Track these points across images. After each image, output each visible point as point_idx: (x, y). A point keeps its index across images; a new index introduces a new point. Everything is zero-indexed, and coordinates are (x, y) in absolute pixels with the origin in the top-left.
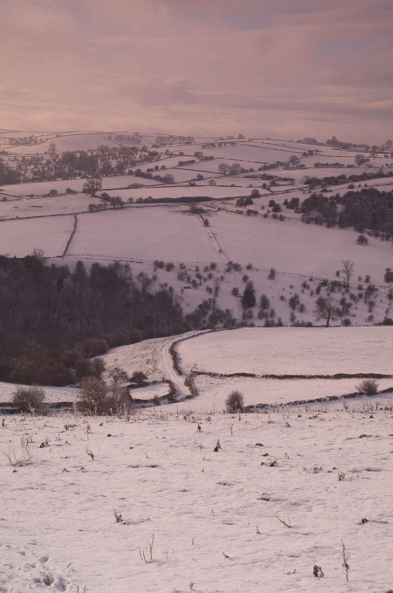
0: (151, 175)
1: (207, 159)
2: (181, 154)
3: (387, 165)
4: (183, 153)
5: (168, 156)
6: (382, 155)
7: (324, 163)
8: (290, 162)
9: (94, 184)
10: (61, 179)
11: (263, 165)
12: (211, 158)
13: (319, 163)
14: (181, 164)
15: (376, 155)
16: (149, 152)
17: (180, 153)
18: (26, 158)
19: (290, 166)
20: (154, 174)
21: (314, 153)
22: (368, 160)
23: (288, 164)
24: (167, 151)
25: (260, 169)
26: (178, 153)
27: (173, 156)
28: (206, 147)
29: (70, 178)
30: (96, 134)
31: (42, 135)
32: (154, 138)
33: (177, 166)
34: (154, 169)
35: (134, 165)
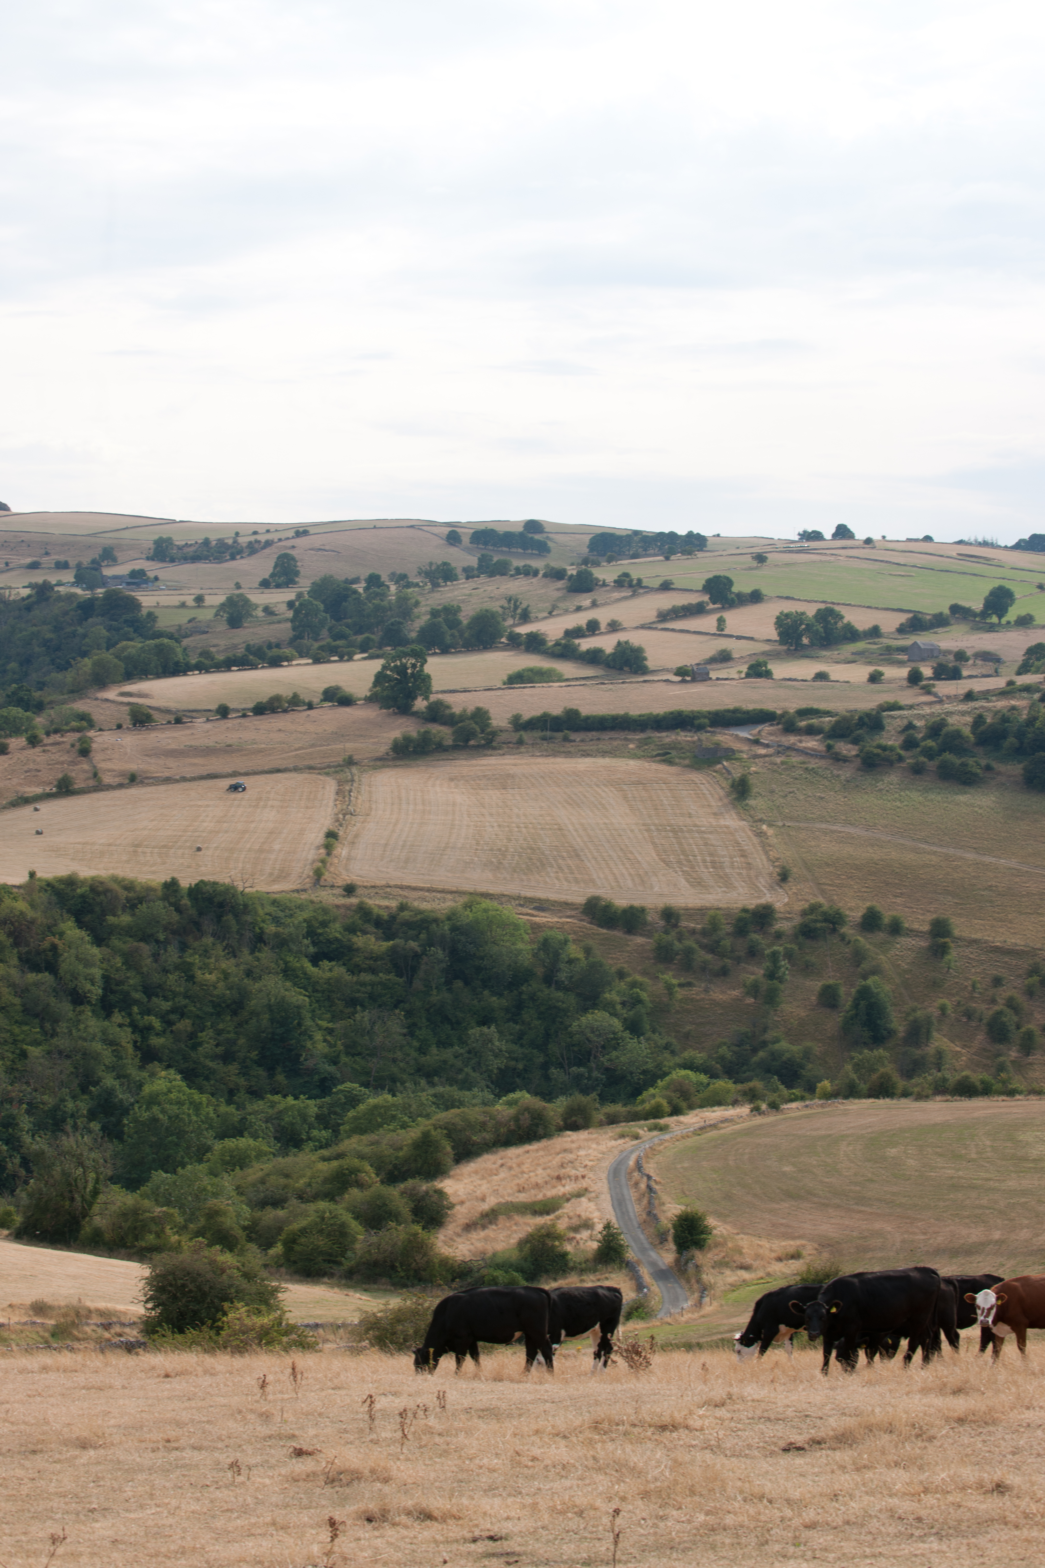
0: (578, 648)
1: (745, 599)
2: (666, 587)
4: (672, 583)
5: (627, 592)
8: (988, 606)
9: (406, 675)
10: (308, 661)
11: (910, 616)
12: (756, 597)
14: (666, 615)
17: (664, 582)
18: (207, 598)
19: (989, 620)
20: (585, 644)
23: (984, 615)
24: (625, 576)
25: (902, 631)
26: (656, 583)
27: (641, 591)
29: (336, 658)
30: (412, 527)
31: (255, 533)
32: (587, 539)
33: (654, 623)
34: (585, 628)
35: (525, 617)
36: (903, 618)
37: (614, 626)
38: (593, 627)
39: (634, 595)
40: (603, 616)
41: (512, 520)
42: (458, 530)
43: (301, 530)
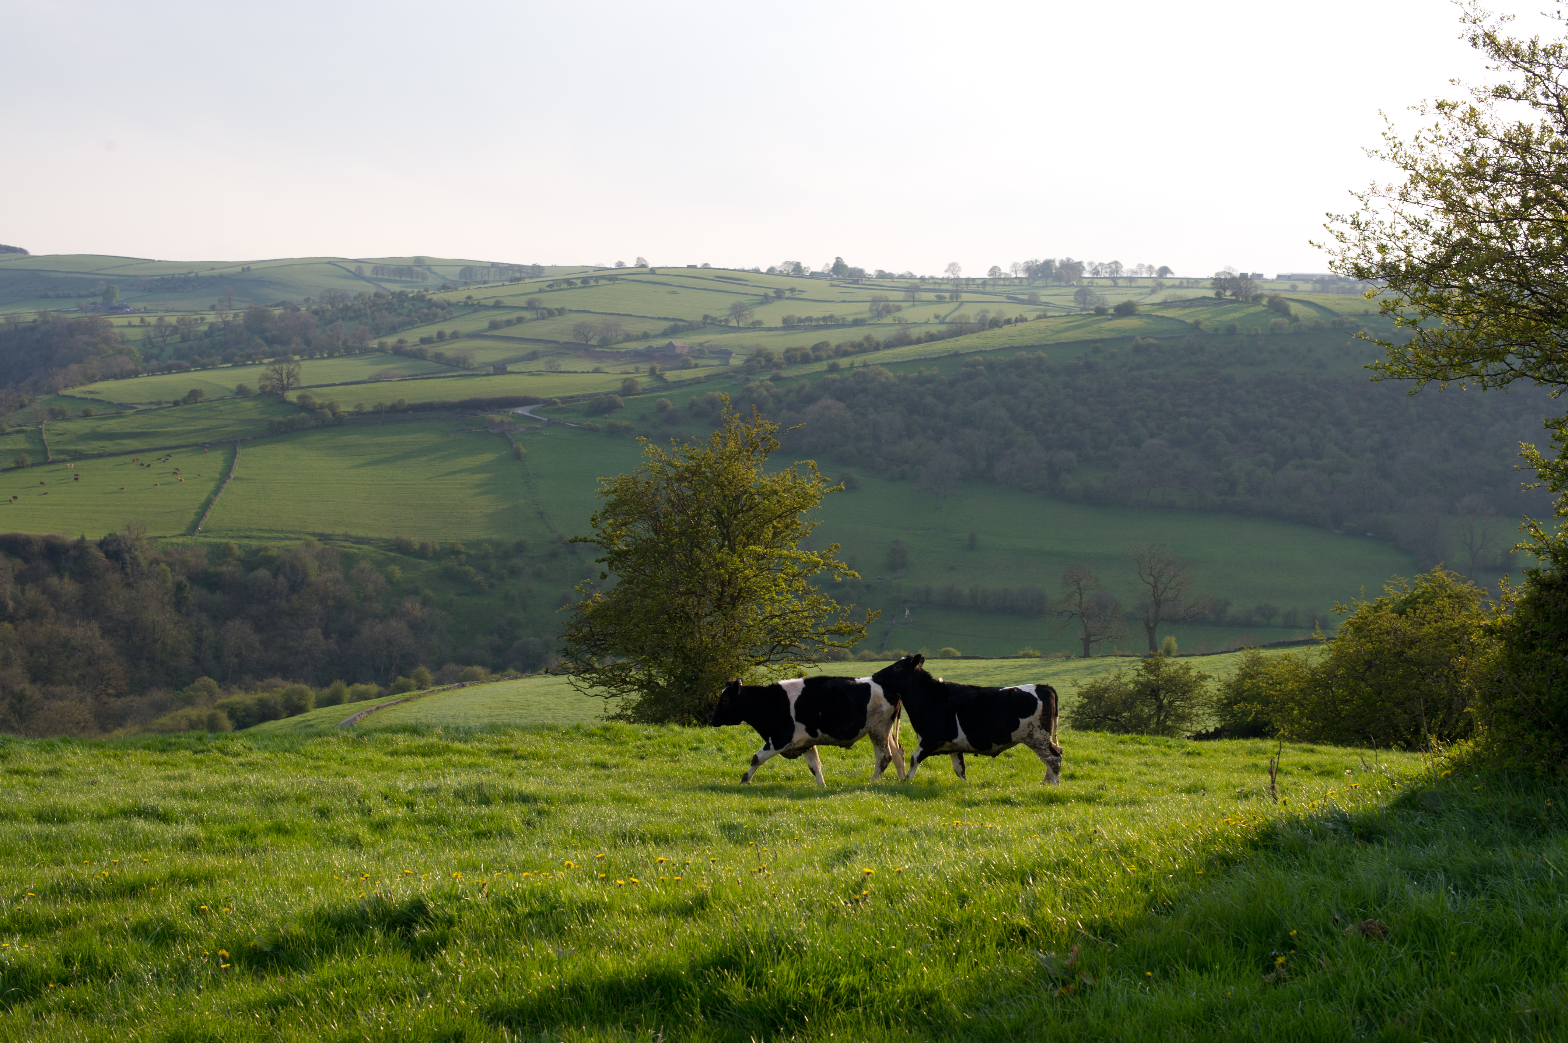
0: (427, 352)
1: (551, 313)
2: (498, 305)
3: (937, 317)
4: (502, 302)
5: (469, 310)
6: (931, 296)
7: (803, 317)
8: (731, 315)
9: (281, 375)
10: (230, 365)
11: (672, 323)
12: (561, 311)
13: (793, 316)
14: (495, 326)
15: (917, 296)
17: (497, 301)
18: (166, 318)
19: (731, 324)
20: (435, 349)
21: (788, 294)
22: (899, 309)
23: (726, 321)
25: (665, 334)
26: (491, 303)
27: (480, 309)
28: (555, 288)
29: (250, 362)
30: (329, 263)
31: (212, 269)
32: (459, 269)
33: (486, 331)
34: (435, 336)
35: (393, 330)
36: (667, 324)
37: (455, 336)
38: (441, 336)
39: (476, 311)
40: (448, 328)
41: (405, 256)
42: (362, 265)
43: (246, 267)
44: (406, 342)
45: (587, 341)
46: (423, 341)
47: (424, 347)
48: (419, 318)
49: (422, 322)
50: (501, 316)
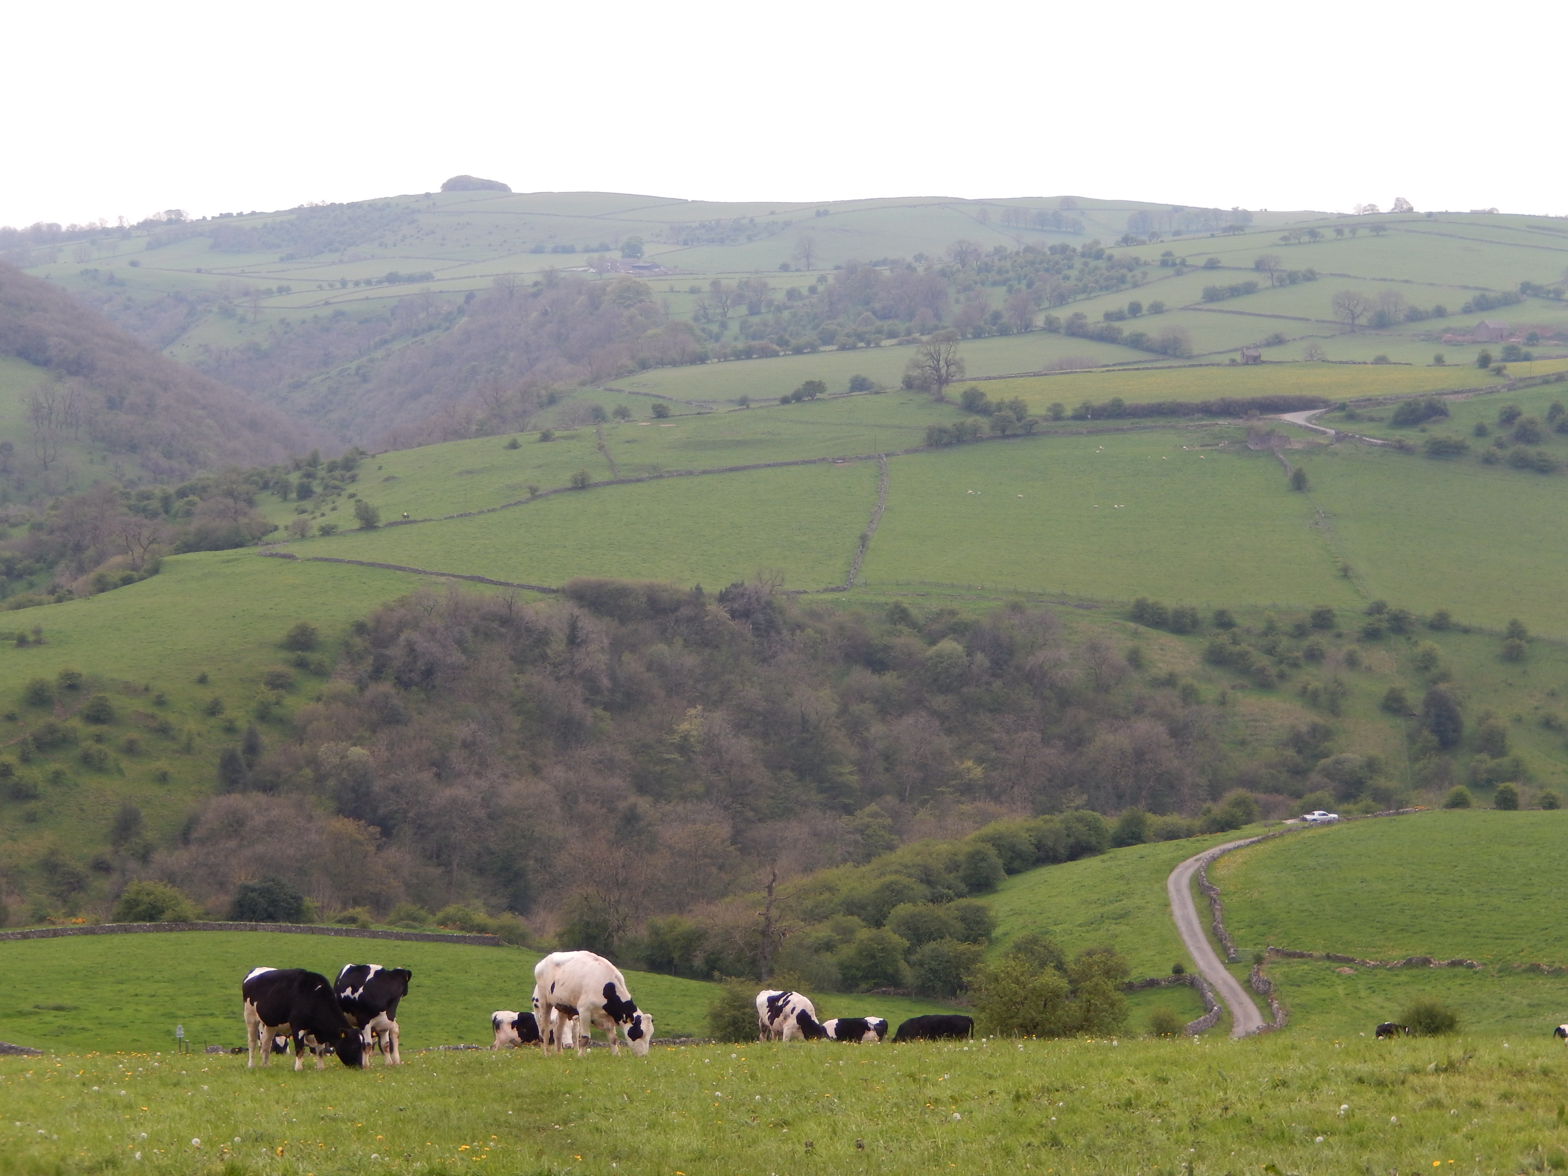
0: (1120, 331)
1: (1293, 278)
2: (1212, 265)
4: (1219, 262)
5: (1170, 271)
8: (1564, 283)
9: (938, 361)
11: (1478, 293)
12: (1310, 276)
14: (1212, 295)
16: (1110, 258)
18: (724, 282)
19: (1564, 297)
20: (1128, 328)
23: (1560, 291)
24: (1168, 254)
25: (1467, 310)
26: (1202, 261)
27: (1185, 270)
28: (1292, 241)
30: (940, 205)
32: (1125, 216)
34: (1126, 312)
35: (1062, 299)
39: (1179, 273)
42: (988, 207)
44: (1085, 317)
45: (1353, 319)
46: (1108, 316)
47: (1116, 324)
48: (1097, 282)
49: (1101, 289)
50: (1221, 280)
